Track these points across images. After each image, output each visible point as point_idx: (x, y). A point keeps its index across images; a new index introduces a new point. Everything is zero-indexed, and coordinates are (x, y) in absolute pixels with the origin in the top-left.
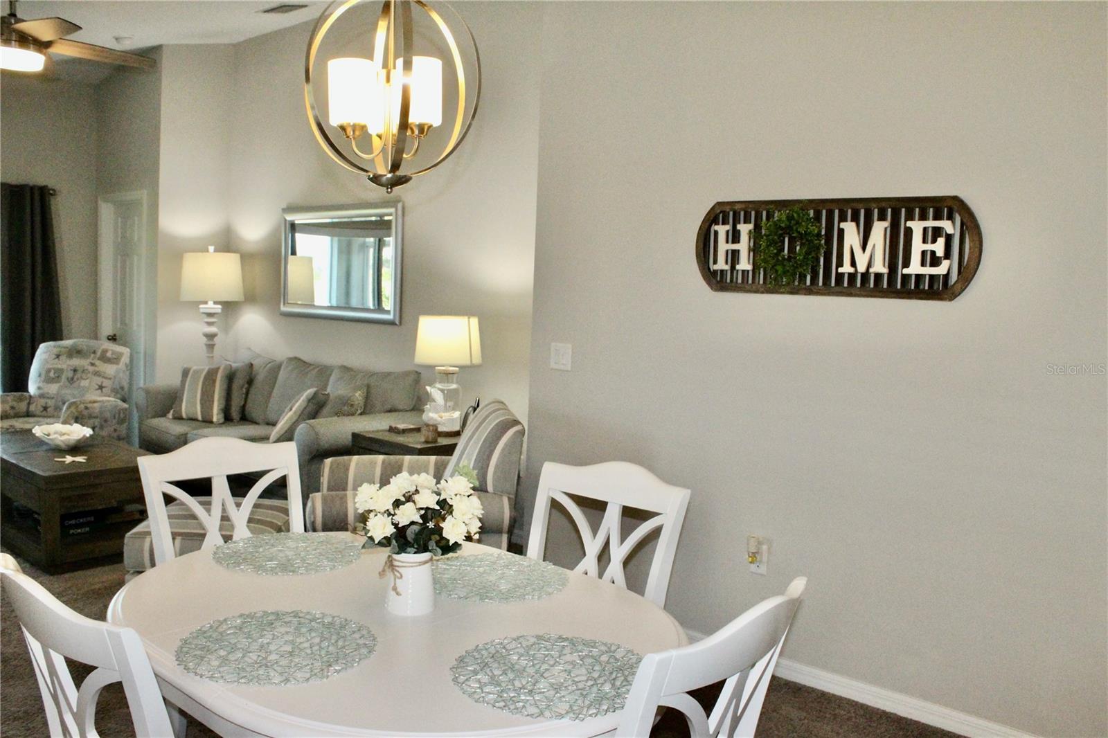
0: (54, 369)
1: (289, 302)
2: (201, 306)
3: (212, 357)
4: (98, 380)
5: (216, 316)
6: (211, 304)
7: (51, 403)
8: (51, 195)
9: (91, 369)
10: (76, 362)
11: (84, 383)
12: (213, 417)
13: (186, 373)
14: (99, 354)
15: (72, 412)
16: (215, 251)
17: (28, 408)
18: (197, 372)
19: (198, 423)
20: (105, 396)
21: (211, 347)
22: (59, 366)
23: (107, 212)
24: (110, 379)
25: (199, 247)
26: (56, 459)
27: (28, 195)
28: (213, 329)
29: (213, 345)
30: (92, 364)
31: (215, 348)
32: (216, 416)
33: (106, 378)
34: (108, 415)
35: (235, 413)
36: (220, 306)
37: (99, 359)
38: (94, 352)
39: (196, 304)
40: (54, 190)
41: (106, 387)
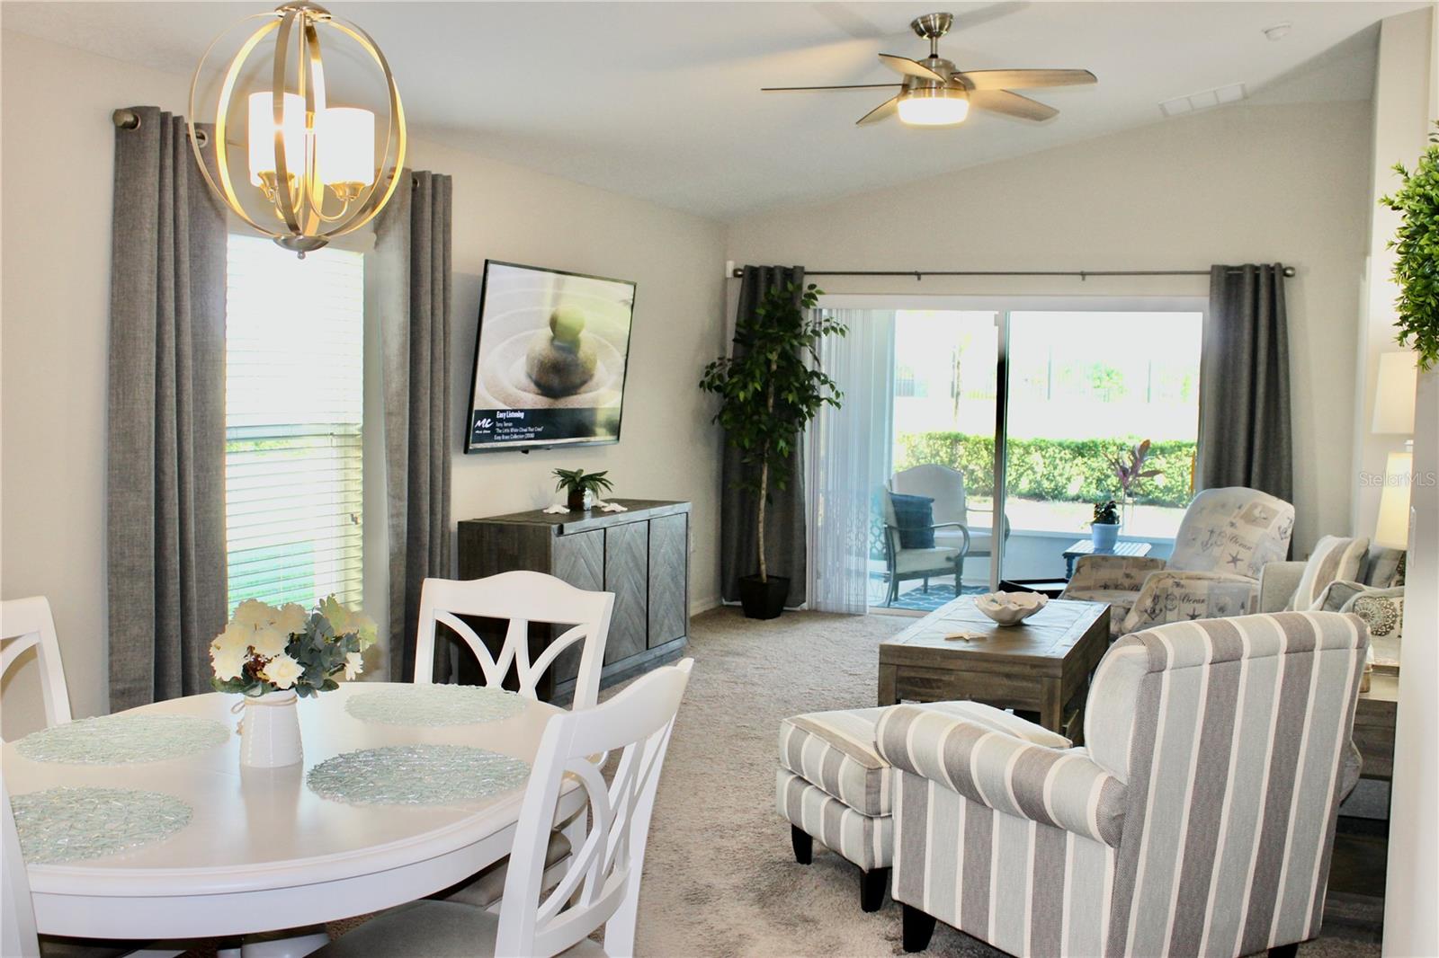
0: (1194, 527)
4: (1234, 549)
8: (1288, 276)
9: (1229, 530)
10: (1215, 519)
11: (1216, 551)
14: (1244, 510)
15: (1151, 587)
20: (1238, 574)
22: (1199, 524)
24: (1250, 549)
27: (1248, 278)
30: (1232, 525)
33: (1244, 546)
34: (1227, 600)
37: (1242, 517)
38: (1241, 507)
40: (1292, 269)
41: (1242, 560)
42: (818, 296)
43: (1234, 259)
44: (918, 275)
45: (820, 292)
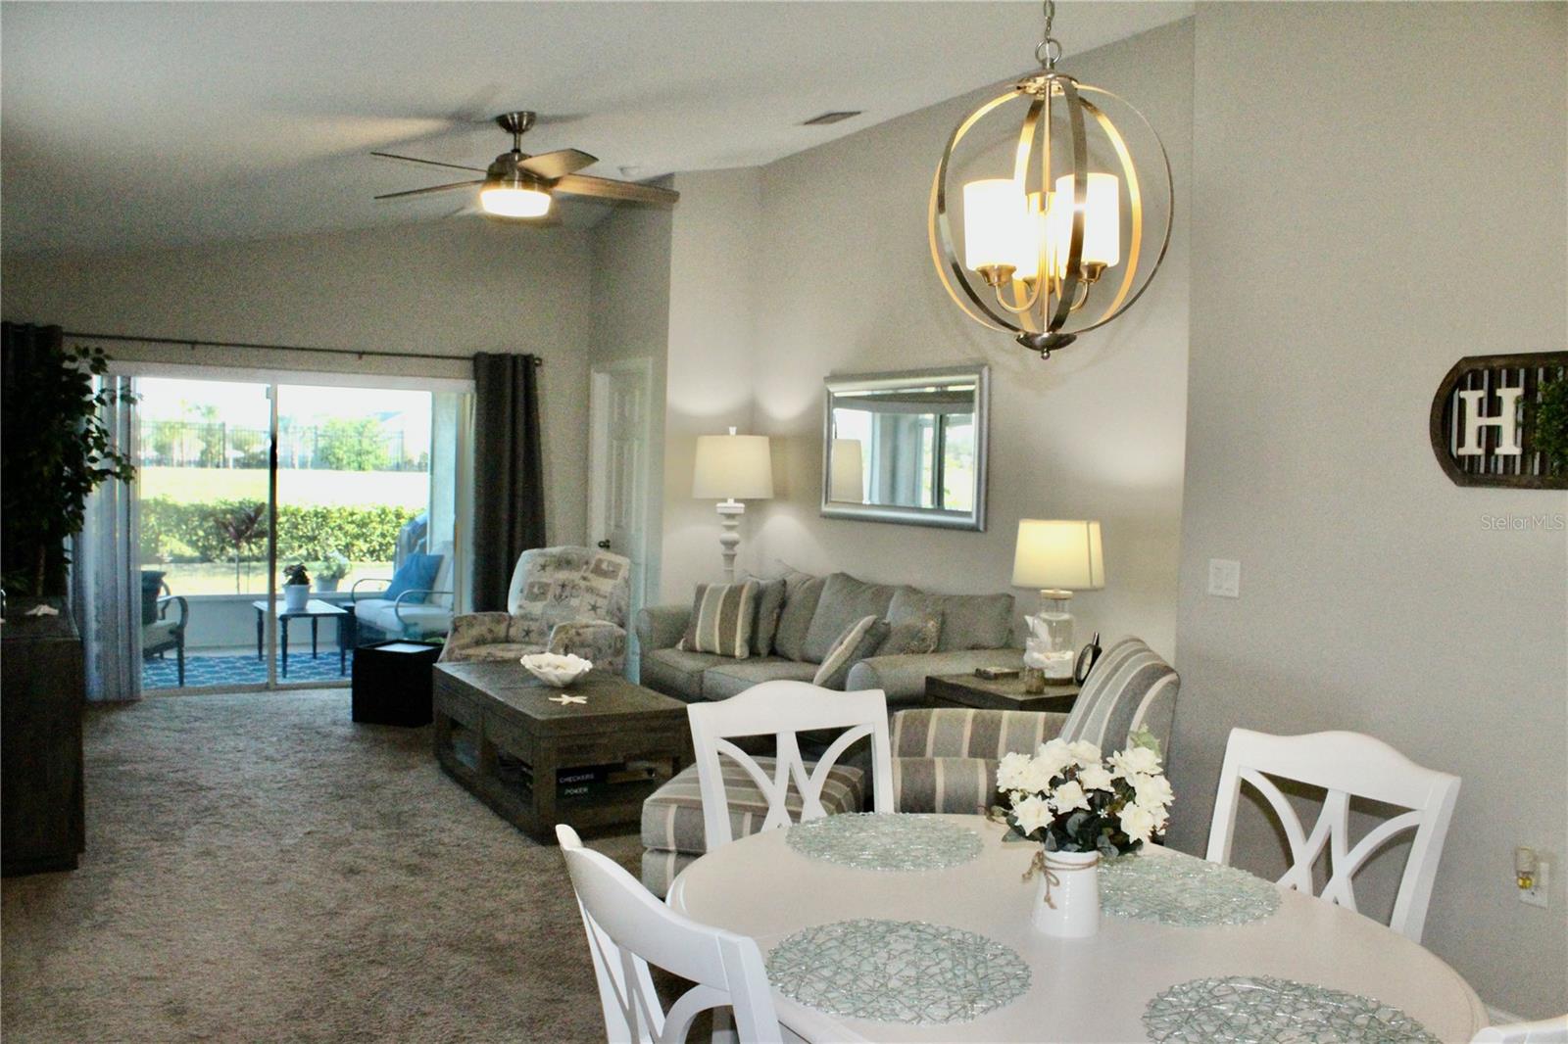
0: (539, 583)
1: (833, 499)
2: (719, 505)
3: (732, 571)
4: (590, 599)
5: (737, 518)
6: (731, 502)
7: (534, 626)
8: (537, 365)
9: (583, 584)
10: (563, 575)
11: (574, 602)
12: (734, 649)
13: (700, 591)
14: (592, 566)
15: (562, 638)
16: (738, 433)
17: (508, 631)
18: (716, 591)
19: (716, 658)
20: (599, 619)
21: (730, 558)
22: (544, 580)
23: (601, 383)
24: (605, 597)
25: (717, 428)
26: (551, 699)
27: (509, 364)
28: (733, 535)
29: (734, 556)
30: (584, 579)
31: (736, 558)
32: (739, 649)
33: (600, 596)
34: (601, 642)
35: (763, 646)
36: (742, 505)
37: (592, 572)
38: (587, 563)
39: (712, 502)
40: (540, 359)
41: (600, 608)
42: (107, 362)
43: (492, 347)
44: (194, 343)
45: (109, 357)
